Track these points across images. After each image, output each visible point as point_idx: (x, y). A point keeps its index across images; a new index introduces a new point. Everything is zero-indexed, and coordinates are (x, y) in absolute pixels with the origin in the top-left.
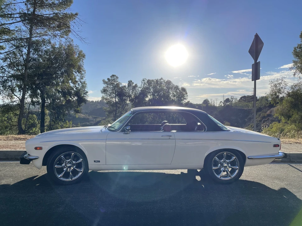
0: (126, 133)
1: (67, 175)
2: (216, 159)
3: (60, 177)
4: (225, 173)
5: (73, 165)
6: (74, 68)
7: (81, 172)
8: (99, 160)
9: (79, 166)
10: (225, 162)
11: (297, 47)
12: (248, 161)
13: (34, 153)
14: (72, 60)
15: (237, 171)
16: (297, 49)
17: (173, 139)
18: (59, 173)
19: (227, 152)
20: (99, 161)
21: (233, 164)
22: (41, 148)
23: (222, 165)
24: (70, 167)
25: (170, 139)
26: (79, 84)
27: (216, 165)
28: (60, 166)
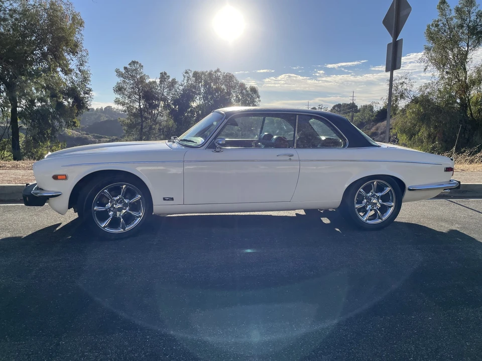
0: (217, 150)
1: (115, 223)
2: (360, 191)
3: (105, 227)
4: (373, 212)
5: (125, 205)
6: (67, 45)
7: (140, 217)
8: (172, 197)
9: (135, 207)
10: (373, 196)
11: (432, 25)
12: (407, 194)
13: (51, 187)
14: (62, 29)
15: (391, 210)
17: (296, 161)
18: (103, 220)
19: (379, 181)
20: (172, 199)
21: (385, 198)
22: (65, 177)
23: (369, 200)
24: (120, 210)
25: (290, 159)
26: (77, 74)
27: (359, 202)
28: (102, 209)
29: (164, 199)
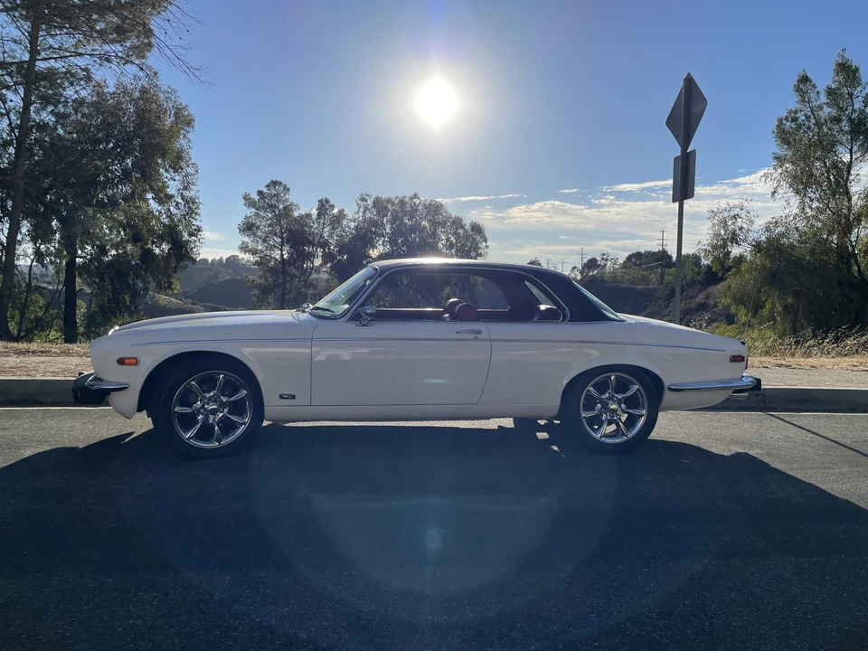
0: (364, 323)
1: (206, 433)
2: (589, 391)
3: (189, 438)
4: (613, 427)
5: (223, 405)
6: (163, 157)
7: (245, 424)
8: (292, 393)
9: (237, 408)
10: (611, 398)
11: (787, 119)
12: (668, 397)
13: (114, 376)
14: (158, 132)
15: (642, 420)
16: (784, 122)
17: (485, 340)
18: (187, 429)
19: (619, 374)
20: (293, 397)
21: (632, 402)
22: (135, 362)
23: (605, 405)
24: (214, 412)
25: (476, 338)
26: (177, 203)
27: (589, 407)
28: (187, 410)
29: (281, 397)
